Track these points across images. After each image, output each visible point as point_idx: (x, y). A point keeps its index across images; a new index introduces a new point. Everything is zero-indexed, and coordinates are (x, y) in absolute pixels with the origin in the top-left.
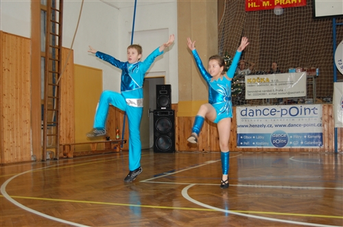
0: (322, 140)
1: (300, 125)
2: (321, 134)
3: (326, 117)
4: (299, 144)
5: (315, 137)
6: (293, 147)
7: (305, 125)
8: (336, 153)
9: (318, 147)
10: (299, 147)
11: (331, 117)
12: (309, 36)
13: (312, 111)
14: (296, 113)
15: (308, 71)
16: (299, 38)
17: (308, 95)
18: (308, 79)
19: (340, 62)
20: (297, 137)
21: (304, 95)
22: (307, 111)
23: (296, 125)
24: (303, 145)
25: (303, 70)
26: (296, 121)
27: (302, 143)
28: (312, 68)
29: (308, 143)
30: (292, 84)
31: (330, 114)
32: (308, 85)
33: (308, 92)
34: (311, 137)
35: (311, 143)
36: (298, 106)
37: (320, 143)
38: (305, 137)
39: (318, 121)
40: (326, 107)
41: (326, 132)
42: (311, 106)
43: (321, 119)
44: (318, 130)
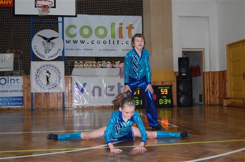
0: (22, 101)
1: (7, 91)
2: (22, 97)
3: (26, 85)
4: (7, 105)
5: (18, 99)
6: (2, 107)
7: (11, 91)
8: (32, 110)
9: (20, 106)
10: (7, 107)
11: (29, 85)
12: (16, 28)
13: (16, 81)
14: (5, 82)
15: (15, 53)
16: (9, 29)
17: (14, 70)
18: (15, 58)
19: (35, 48)
20: (5, 99)
21: (12, 69)
22: (13, 81)
23: (5, 91)
24: (10, 105)
25: (12, 52)
26: (5, 88)
27: (9, 104)
28: (18, 51)
29: (13, 104)
30: (2, 61)
31: (28, 83)
32: (15, 63)
33: (14, 68)
34: (15, 99)
35: (15, 104)
36: (6, 78)
37: (22, 103)
38: (11, 99)
39: (20, 88)
40: (26, 79)
41: (25, 96)
42: (15, 78)
43: (22, 86)
44: (20, 94)
